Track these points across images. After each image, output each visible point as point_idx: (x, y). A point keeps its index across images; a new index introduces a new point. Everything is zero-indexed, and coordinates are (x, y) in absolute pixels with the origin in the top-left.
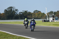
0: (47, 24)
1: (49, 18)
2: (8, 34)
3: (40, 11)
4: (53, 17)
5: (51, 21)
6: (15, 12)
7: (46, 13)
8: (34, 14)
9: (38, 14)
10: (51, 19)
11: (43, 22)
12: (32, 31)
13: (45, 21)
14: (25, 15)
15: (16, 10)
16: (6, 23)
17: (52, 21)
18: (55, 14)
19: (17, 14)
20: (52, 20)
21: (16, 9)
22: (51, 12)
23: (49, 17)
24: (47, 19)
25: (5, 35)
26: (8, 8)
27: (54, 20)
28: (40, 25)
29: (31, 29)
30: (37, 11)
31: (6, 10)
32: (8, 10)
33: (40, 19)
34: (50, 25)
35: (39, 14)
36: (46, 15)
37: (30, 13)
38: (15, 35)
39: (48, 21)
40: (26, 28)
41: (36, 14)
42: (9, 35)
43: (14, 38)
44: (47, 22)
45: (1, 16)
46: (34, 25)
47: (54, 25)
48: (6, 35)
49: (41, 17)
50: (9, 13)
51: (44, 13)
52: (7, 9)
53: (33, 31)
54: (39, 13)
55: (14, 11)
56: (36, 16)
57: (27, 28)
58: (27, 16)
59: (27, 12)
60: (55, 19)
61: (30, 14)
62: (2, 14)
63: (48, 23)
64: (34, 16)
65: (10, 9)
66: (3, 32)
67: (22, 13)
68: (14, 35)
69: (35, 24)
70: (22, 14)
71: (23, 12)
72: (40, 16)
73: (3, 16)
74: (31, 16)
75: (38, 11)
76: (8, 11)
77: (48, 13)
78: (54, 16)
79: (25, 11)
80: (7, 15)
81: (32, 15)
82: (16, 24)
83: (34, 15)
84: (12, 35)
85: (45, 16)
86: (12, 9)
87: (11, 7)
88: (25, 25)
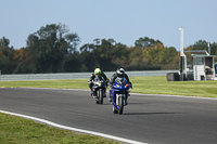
0: (184, 88)
1: (192, 68)
2: (42, 126)
3: (158, 42)
4: (208, 61)
5: (199, 79)
6: (67, 45)
7: (181, 48)
8: (136, 52)
9: (151, 54)
10: (200, 70)
11: (169, 80)
12: (116, 112)
13: (177, 78)
14: (102, 55)
15: (72, 37)
16: (35, 83)
17: (202, 77)
18: (213, 53)
19: (76, 53)
20: (204, 74)
21: (70, 33)
22: (201, 46)
23: (191, 62)
24: (186, 70)
25: (31, 128)
26: (43, 30)
27: (211, 73)
28: (160, 91)
29: (115, 106)
30: (147, 39)
31: (32, 38)
32: (40, 38)
33: (159, 69)
34: (196, 91)
35: (157, 51)
36: (183, 54)
37: (121, 47)
38: (67, 131)
39: (190, 77)
40: (98, 103)
41: (146, 52)
42: (45, 130)
43: (65, 140)
44: (185, 79)
45: (17, 59)
46: (124, 92)
47: (209, 90)
48: (33, 131)
49: (164, 62)
50: (45, 48)
51: (173, 49)
52: (37, 35)
53: (121, 113)
54: (156, 47)
55: (62, 40)
56: (145, 60)
57: (100, 102)
58: (109, 59)
59: (110, 44)
60: (213, 70)
61: (121, 51)
62: (18, 52)
63: (188, 84)
64: (138, 59)
65: (47, 34)
66: (22, 120)
67: (91, 46)
68: (63, 130)
69: (128, 88)
70: (91, 50)
71: (95, 44)
72: (161, 60)
73: (24, 58)
74: (128, 58)
75: (152, 41)
76: (42, 40)
77: (188, 49)
78: (210, 59)
79: (104, 41)
80: (39, 56)
81: (131, 55)
82: (72, 88)
83: (138, 55)
84: (55, 128)
85: (176, 58)
86: (58, 34)
87: (53, 27)
88: (95, 93)
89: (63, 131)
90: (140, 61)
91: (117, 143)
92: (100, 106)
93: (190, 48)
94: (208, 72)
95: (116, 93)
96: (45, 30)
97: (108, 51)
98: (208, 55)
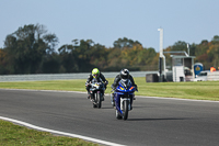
0: (163, 90)
1: (171, 69)
2: (21, 127)
3: (137, 42)
4: (188, 62)
5: (178, 80)
6: (46, 46)
7: (160, 50)
8: (114, 53)
9: (130, 54)
10: (179, 71)
11: (148, 81)
12: (120, 117)
13: (156, 79)
14: (81, 56)
15: (50, 38)
17: (181, 78)
18: (192, 53)
19: (53, 53)
20: (183, 75)
21: (48, 33)
22: (180, 47)
23: (170, 63)
24: (165, 72)
25: (9, 130)
26: (21, 31)
27: (190, 74)
29: (119, 111)
30: (125, 40)
31: (10, 39)
32: (18, 38)
33: (137, 69)
34: (175, 93)
35: (136, 52)
36: (162, 55)
37: (100, 48)
38: (46, 132)
39: (169, 79)
40: (95, 106)
41: (125, 53)
42: (23, 132)
43: (43, 142)
44: (164, 81)
46: (129, 95)
48: (11, 133)
49: (143, 63)
50: (22, 49)
51: (152, 50)
52: (15, 36)
53: (126, 118)
54: (135, 48)
55: (40, 41)
56: (124, 61)
57: (98, 106)
59: (88, 45)
60: (193, 71)
61: (100, 52)
63: (167, 86)
64: (116, 60)
65: (25, 35)
67: (70, 47)
69: (133, 91)
70: (69, 51)
71: (73, 44)
72: (140, 61)
73: (2, 59)
74: (106, 59)
75: (131, 42)
76: (19, 41)
77: (167, 50)
78: (189, 59)
79: (82, 42)
80: (17, 57)
81: (110, 55)
83: (116, 56)
84: (33, 130)
85: (155, 59)
86: (36, 34)
87: (31, 27)
88: (93, 96)
89: (41, 133)
90: (119, 62)
91: (96, 145)
92: (97, 110)
93: (169, 49)
94: (187, 73)
95: (120, 96)
96: (23, 30)
97: (87, 52)
98: (188, 56)
